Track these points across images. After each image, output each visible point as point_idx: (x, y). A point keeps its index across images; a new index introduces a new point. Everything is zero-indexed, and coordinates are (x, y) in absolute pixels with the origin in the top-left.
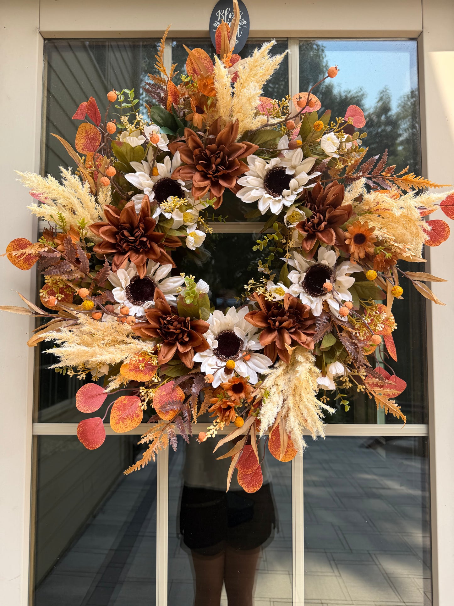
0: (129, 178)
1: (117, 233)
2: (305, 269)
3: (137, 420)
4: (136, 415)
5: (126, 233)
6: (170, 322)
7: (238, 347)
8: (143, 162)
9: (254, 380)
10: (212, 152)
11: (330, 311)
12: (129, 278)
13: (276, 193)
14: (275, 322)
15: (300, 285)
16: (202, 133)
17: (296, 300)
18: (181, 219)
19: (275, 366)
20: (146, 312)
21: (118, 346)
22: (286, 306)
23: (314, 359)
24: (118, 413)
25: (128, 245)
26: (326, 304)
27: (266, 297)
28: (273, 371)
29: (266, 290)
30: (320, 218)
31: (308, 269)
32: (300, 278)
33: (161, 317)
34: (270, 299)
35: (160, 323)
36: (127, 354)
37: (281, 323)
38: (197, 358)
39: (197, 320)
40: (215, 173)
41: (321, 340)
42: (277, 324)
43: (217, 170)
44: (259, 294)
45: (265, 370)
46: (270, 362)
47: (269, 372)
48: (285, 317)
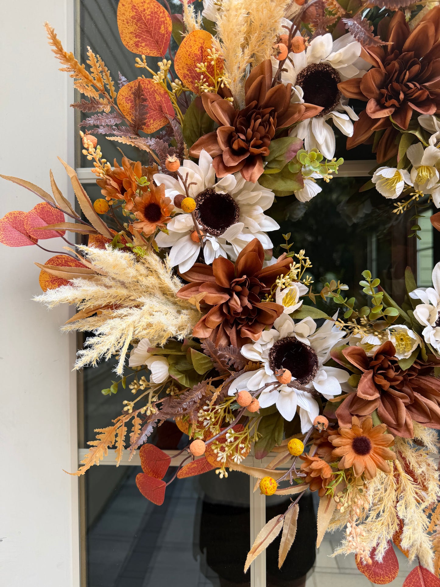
2: (315, 344)
3: (132, 42)
4: (139, 41)
7: (213, 227)
9: (161, 241)
11: (245, 372)
14: (243, 285)
15: (291, 333)
17: (269, 322)
19: (175, 277)
20: (286, 86)
22: (264, 304)
23: (179, 337)
24: (148, 12)
26: (257, 366)
27: (283, 277)
28: (169, 272)
29: (294, 280)
31: (314, 350)
32: (302, 336)
33: (275, 110)
34: (280, 282)
35: (266, 106)
37: (239, 294)
38: (205, 157)
39: (264, 166)
41: (205, 351)
42: (239, 288)
45: (172, 261)
46: (182, 270)
47: (168, 266)
48: (246, 301)
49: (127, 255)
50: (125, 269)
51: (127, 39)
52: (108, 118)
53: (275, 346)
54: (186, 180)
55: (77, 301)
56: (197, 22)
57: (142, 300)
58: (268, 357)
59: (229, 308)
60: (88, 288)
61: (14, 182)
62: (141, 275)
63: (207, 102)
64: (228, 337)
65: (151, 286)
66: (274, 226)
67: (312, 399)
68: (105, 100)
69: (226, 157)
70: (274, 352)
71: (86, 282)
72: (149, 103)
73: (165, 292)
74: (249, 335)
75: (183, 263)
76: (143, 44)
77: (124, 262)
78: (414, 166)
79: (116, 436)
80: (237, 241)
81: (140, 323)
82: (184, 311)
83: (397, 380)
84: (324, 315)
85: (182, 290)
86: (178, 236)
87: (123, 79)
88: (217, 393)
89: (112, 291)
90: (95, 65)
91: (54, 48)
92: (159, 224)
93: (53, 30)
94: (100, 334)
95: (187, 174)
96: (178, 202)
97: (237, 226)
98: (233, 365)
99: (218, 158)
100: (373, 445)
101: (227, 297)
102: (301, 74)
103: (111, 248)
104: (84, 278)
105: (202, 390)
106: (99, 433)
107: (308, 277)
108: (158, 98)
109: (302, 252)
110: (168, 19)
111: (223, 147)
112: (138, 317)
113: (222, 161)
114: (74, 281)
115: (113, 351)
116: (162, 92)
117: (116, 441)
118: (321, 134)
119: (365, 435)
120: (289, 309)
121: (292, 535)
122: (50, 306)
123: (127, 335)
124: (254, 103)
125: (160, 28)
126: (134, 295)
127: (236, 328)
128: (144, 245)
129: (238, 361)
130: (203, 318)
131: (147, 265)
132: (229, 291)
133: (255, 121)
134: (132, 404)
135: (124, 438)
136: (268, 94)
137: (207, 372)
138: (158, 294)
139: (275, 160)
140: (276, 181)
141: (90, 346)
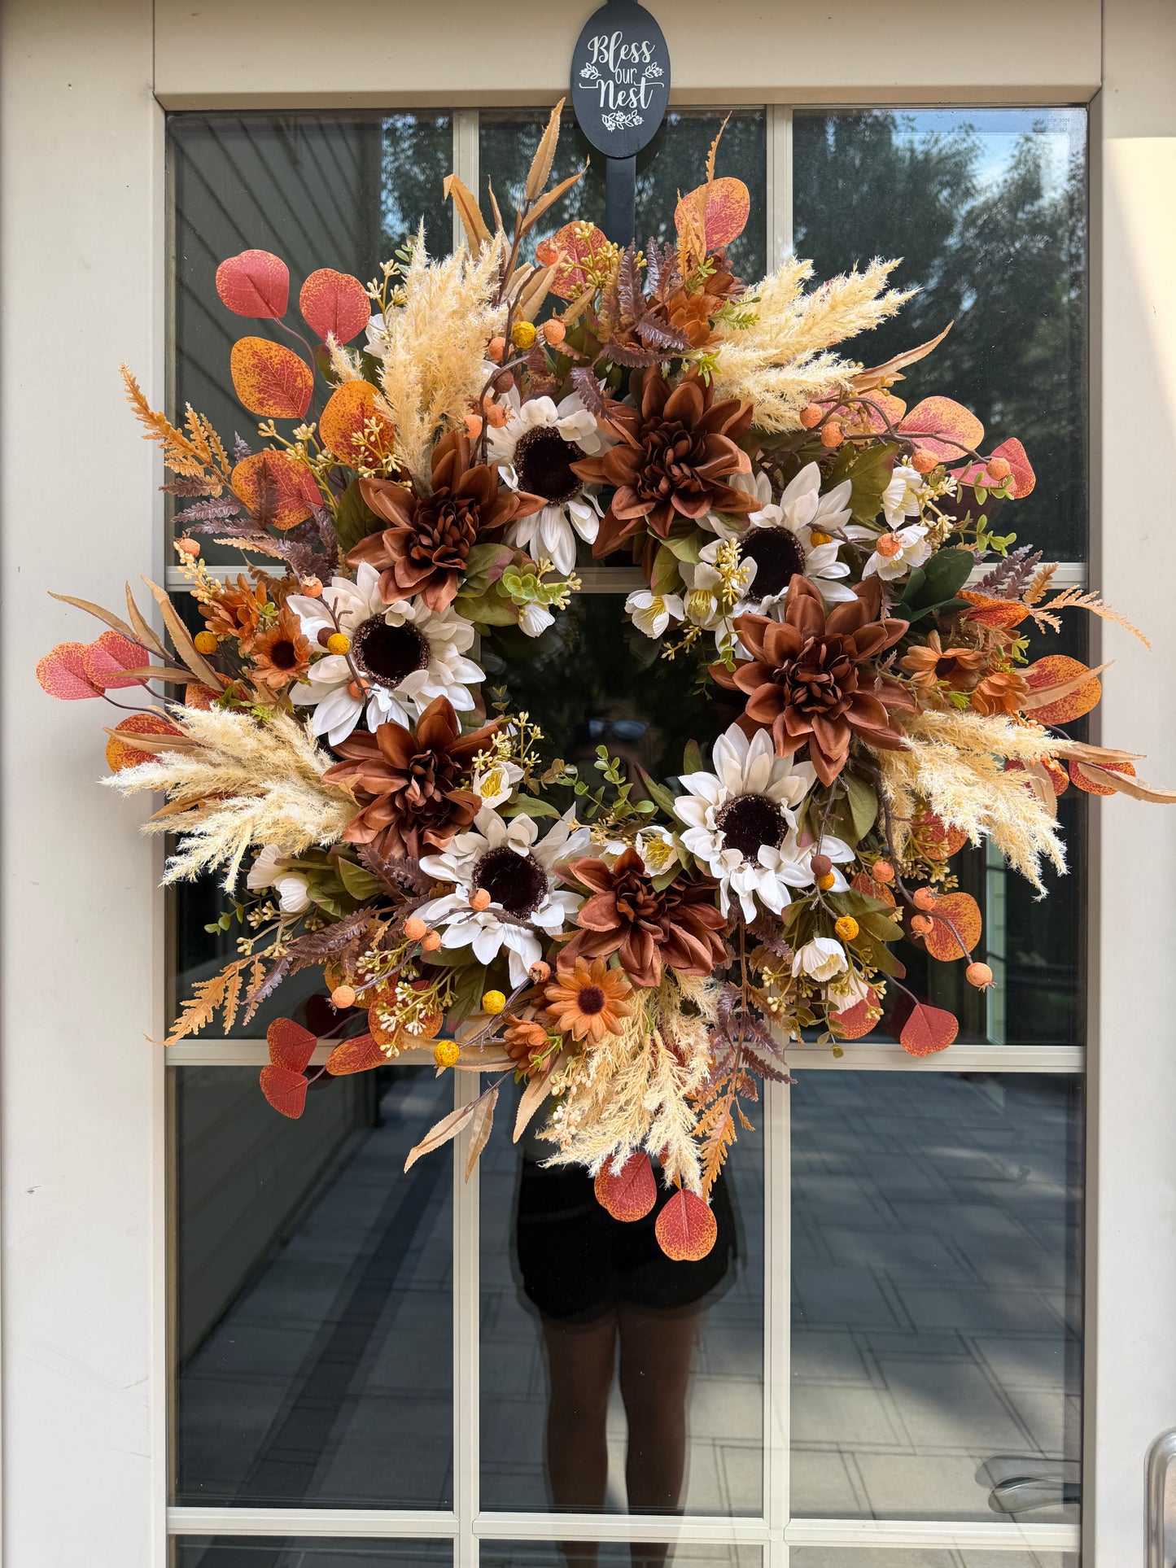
0: (811, 473)
1: (687, 426)
2: (542, 858)
3: (253, 398)
4: (264, 398)
5: (684, 445)
6: (459, 522)
7: (384, 675)
8: (849, 512)
9: (298, 696)
10: (841, 681)
11: (432, 899)
12: (577, 439)
13: (726, 818)
14: (426, 765)
15: (505, 840)
16: (892, 663)
17: (466, 821)
18: (697, 585)
19: (322, 751)
20: (490, 468)
21: (419, 389)
22: (457, 795)
23: (324, 842)
25: (654, 446)
26: (449, 887)
27: (483, 754)
28: (312, 744)
29: (503, 758)
30: (646, 906)
31: (541, 867)
32: (519, 843)
33: (478, 502)
34: (478, 761)
35: (464, 495)
36: (397, 405)
37: (420, 779)
38: (367, 571)
39: (459, 585)
40: (792, 679)
41: (364, 864)
42: (419, 769)
43: (797, 684)
44: (493, 736)
45: (316, 726)
46: (334, 741)
47: (309, 735)
48: (431, 789)
49: (242, 717)
50: (239, 738)
51: (246, 394)
52: (218, 507)
53: (482, 860)
54: (335, 608)
55: (166, 785)
56: (354, 366)
57: (268, 785)
58: (470, 878)
59: (405, 801)
60: (184, 767)
61: (70, 603)
62: (266, 747)
63: (368, 492)
64: (404, 845)
65: (282, 764)
66: (477, 676)
67: (533, 940)
68: (214, 477)
69: (399, 572)
70: (479, 869)
71: (181, 757)
72: (282, 485)
73: (305, 774)
74: (432, 839)
75: (336, 730)
76: (271, 403)
77: (237, 729)
78: (689, 588)
79: (226, 990)
80: (422, 697)
81: (264, 820)
82: (334, 804)
83: (649, 907)
84: (552, 811)
85: (331, 772)
86: (328, 688)
87: (242, 443)
88: (382, 930)
89: (221, 772)
90: (197, 430)
91: (136, 405)
92: (292, 673)
93: (134, 379)
94: (201, 834)
95: (336, 600)
96: (324, 637)
97: (420, 674)
98: (411, 887)
99: (387, 571)
100: (606, 999)
101: (402, 783)
102: (522, 441)
103: (218, 709)
104: (179, 751)
105: (362, 923)
106: (199, 989)
107: (533, 753)
108: (296, 479)
109: (524, 716)
110: (306, 370)
111: (395, 556)
112: (260, 810)
113: (393, 577)
114: (163, 755)
115: (220, 858)
116: (302, 470)
117: (225, 999)
118: (552, 536)
119: (597, 985)
120: (491, 802)
121: (485, 1133)
122: (126, 793)
123: (242, 836)
124: (445, 489)
125: (295, 381)
126: (256, 778)
127: (419, 829)
128: (270, 703)
129: (420, 880)
130: (361, 813)
131: (275, 733)
132: (406, 774)
133: (446, 518)
134: (251, 942)
135: (237, 993)
136: (464, 477)
137: (369, 898)
138: (295, 777)
139: (476, 577)
140: (480, 608)
141: (185, 852)
